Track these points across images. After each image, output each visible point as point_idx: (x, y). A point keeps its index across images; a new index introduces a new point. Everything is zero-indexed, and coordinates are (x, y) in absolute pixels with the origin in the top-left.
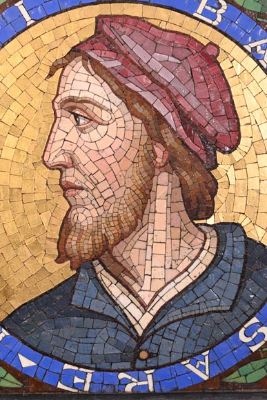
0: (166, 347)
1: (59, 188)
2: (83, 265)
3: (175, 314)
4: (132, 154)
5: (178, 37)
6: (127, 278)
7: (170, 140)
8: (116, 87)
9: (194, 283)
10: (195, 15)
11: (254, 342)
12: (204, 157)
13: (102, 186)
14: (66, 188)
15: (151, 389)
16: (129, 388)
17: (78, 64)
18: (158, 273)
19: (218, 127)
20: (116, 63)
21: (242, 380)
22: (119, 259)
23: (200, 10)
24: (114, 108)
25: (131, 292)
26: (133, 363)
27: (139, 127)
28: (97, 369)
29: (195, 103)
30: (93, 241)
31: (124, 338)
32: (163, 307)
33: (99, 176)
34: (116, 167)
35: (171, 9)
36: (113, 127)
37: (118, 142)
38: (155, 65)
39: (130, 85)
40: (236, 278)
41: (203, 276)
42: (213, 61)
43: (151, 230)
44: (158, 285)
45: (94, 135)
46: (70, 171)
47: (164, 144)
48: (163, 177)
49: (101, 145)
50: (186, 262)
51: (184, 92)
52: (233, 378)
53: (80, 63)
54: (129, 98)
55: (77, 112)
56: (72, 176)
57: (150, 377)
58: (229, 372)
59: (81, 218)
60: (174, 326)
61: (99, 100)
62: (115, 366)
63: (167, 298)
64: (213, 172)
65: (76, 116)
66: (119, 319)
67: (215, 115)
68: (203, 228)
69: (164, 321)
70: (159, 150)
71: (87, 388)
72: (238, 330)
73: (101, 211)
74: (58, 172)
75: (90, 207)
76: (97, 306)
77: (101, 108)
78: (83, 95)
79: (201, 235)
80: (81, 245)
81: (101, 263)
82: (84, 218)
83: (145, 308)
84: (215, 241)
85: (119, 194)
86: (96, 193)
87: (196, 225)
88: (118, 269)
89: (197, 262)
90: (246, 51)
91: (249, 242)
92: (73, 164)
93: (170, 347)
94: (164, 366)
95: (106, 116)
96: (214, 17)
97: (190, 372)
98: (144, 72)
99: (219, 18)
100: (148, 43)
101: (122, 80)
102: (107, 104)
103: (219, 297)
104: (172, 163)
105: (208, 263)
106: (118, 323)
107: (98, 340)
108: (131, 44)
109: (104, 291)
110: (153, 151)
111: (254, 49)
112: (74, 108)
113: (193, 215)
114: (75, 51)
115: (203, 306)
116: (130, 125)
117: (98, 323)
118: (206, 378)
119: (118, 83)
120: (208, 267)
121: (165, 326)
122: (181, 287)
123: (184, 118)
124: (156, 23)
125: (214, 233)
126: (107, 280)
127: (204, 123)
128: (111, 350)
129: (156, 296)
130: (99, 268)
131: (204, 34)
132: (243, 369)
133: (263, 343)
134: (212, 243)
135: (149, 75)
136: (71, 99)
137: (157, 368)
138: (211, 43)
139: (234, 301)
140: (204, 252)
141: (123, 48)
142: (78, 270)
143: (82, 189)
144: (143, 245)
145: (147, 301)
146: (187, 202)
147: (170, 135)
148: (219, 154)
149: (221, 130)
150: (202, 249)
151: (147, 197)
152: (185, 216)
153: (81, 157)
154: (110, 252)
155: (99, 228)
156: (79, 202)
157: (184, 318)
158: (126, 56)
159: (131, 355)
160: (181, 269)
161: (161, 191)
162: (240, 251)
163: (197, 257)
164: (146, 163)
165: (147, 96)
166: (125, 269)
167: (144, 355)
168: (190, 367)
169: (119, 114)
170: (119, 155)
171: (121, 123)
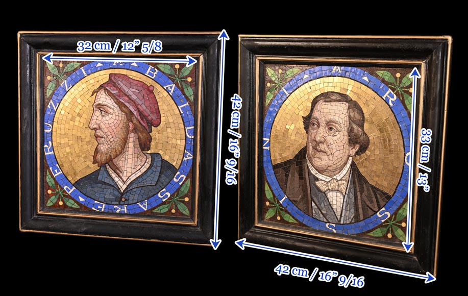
0: (131, 197)
1: (94, 137)
2: (102, 165)
3: (135, 185)
4: (121, 126)
5: (139, 82)
6: (118, 171)
7: (135, 121)
8: (116, 101)
9: (142, 174)
10: (146, 74)
11: (164, 198)
12: (147, 128)
13: (110, 137)
14: (97, 137)
15: (126, 212)
16: (118, 211)
17: (102, 91)
18: (129, 170)
19: (153, 117)
20: (116, 92)
21: (159, 212)
22: (115, 164)
23: (148, 73)
24: (115, 108)
25: (119, 176)
26: (120, 202)
27: (124, 116)
28: (106, 204)
29: (144, 108)
31: (116, 193)
32: (130, 183)
33: (109, 133)
34: (115, 130)
35: (137, 72)
36: (114, 115)
37: (116, 121)
38: (130, 93)
39: (121, 100)
40: (158, 174)
41: (146, 172)
42: (152, 92)
43: (127, 154)
44: (129, 174)
45: (107, 118)
46: (98, 131)
47: (133, 122)
48: (132, 135)
49: (110, 122)
50: (140, 167)
51: (140, 103)
52: (156, 210)
53: (103, 91)
54: (121, 105)
55: (102, 109)
56: (99, 133)
57: (125, 208)
58: (155, 208)
59: (102, 148)
60: (135, 190)
61: (109, 105)
62: (113, 203)
63: (132, 179)
64: (150, 134)
65: (101, 111)
66: (115, 186)
67: (152, 112)
68: (146, 154)
69: (131, 188)
70: (131, 125)
71: (103, 210)
72: (158, 193)
73: (109, 146)
74: (94, 131)
75: (105, 144)
76: (107, 181)
77: (110, 108)
78: (104, 103)
79: (145, 157)
80: (101, 158)
81: (109, 165)
82: (103, 148)
83: (124, 182)
84: (150, 159)
85: (116, 140)
86: (107, 139)
87: (144, 153)
88: (114, 168)
89: (143, 167)
90: (164, 89)
91: (163, 161)
92: (100, 128)
93: (133, 198)
94: (131, 204)
95: (112, 111)
96: (153, 76)
97: (140, 207)
98: (126, 95)
99: (155, 76)
100: (128, 84)
101: (118, 98)
102: (112, 107)
104: (135, 130)
105: (148, 167)
106: (114, 187)
107: (107, 193)
108: (122, 85)
109: (110, 175)
110: (129, 125)
111: (167, 88)
112: (100, 108)
113: (143, 150)
114: (101, 87)
115: (145, 183)
116: (120, 115)
117: (107, 187)
118: (146, 210)
119: (116, 99)
120: (148, 169)
121: (131, 190)
122: (137, 176)
123: (141, 113)
124: (131, 77)
125: (150, 156)
126: (111, 171)
127: (147, 115)
128: (111, 197)
129: (128, 178)
130: (108, 167)
131: (149, 82)
132: (160, 208)
133: (167, 198)
134: (149, 160)
135: (128, 96)
136: (99, 104)
137: (128, 205)
138: (151, 85)
139: (157, 182)
140: (146, 163)
141: (119, 86)
142: (100, 168)
143: (102, 137)
144: (124, 159)
145: (125, 180)
146: (140, 144)
147: (135, 119)
148: (153, 127)
149: (154, 118)
150: (145, 162)
151: (126, 142)
152: (139, 149)
153: (103, 126)
154: (112, 161)
155: (108, 152)
156: (101, 142)
157: (138, 187)
158: (120, 89)
159: (119, 200)
160: (138, 169)
161: (131, 140)
162: (159, 164)
163: (144, 165)
164: (126, 129)
165: (127, 104)
166: (117, 168)
167: (123, 200)
168: (140, 205)
169: (116, 111)
170: (116, 126)
171: (117, 114)
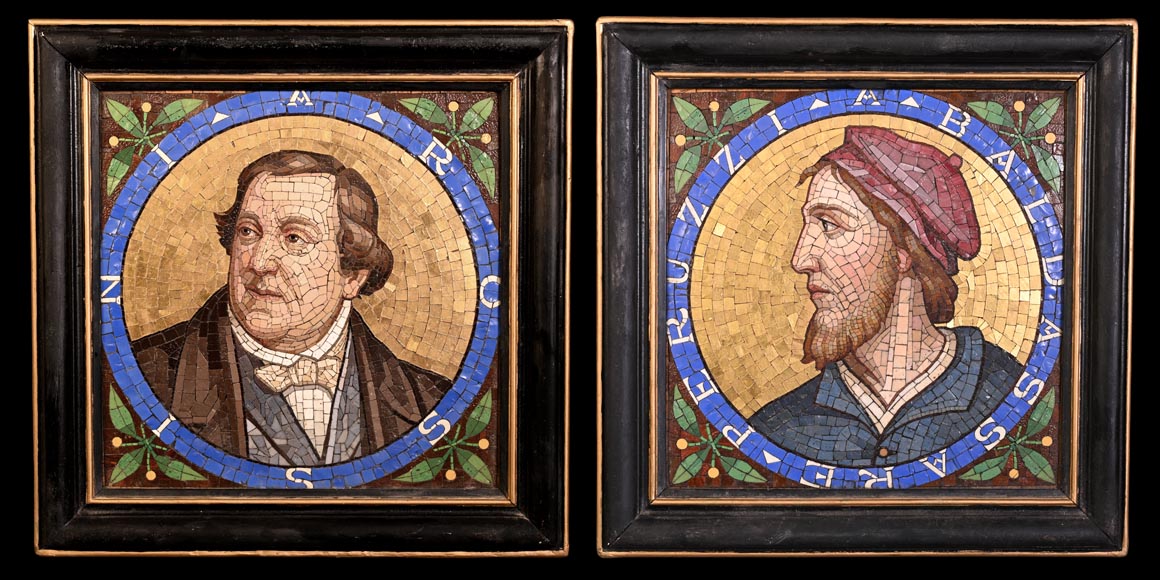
0: (905, 445)
1: (807, 291)
2: (828, 365)
3: (914, 413)
4: (877, 259)
5: (923, 148)
6: (869, 379)
7: (913, 246)
8: (863, 195)
9: (933, 383)
10: (940, 127)
11: (990, 441)
12: (945, 263)
13: (848, 290)
14: (813, 291)
15: (890, 485)
16: (868, 485)
17: (827, 173)
18: (900, 374)
19: (960, 234)
20: (864, 173)
21: (977, 478)
22: (862, 360)
23: (945, 122)
24: (861, 216)
25: (873, 392)
26: (874, 460)
27: (884, 234)
28: (839, 466)
29: (938, 212)
30: (838, 342)
31: (865, 436)
32: (903, 407)
33: (845, 281)
34: (861, 272)
35: (918, 121)
36: (859, 233)
37: (864, 248)
38: (900, 175)
39: (876, 194)
40: (974, 380)
41: (942, 377)
42: (956, 171)
43: (893, 332)
44: (899, 385)
45: (841, 241)
46: (817, 275)
47: (908, 250)
48: (906, 282)
49: (848, 251)
50: (927, 364)
51: (928, 200)
52: (969, 476)
53: (829, 172)
54: (875, 205)
55: (826, 219)
56: (819, 280)
57: (889, 474)
58: (965, 470)
59: (827, 320)
60: (914, 425)
61: (847, 207)
62: (856, 463)
63: (907, 398)
64: (954, 278)
65: (824, 222)
66: (861, 417)
67: (957, 223)
68: (943, 331)
69: (904, 420)
70: (903, 256)
71: (828, 484)
72: (975, 429)
73: (846, 313)
74: (806, 276)
75: (834, 310)
76: (840, 405)
77: (849, 215)
78: (831, 202)
79: (941, 338)
80: (826, 346)
81: (845, 363)
82: (830, 320)
83: (886, 407)
84: (954, 343)
85: (864, 297)
86: (842, 296)
87: (937, 328)
88: (860, 370)
89: (937, 363)
90: (987, 162)
91: (987, 346)
92: (821, 268)
93: (907, 446)
94: (902, 463)
95: (852, 223)
96: (958, 129)
97: (927, 469)
98: (889, 180)
99: (963, 131)
100: (895, 154)
101: (869, 188)
102: (854, 212)
103: (956, 398)
104: (915, 269)
105: (947, 365)
106: (860, 421)
107: (841, 437)
108: (878, 153)
109: (847, 390)
110: (897, 257)
111: (996, 161)
112: (823, 214)
113: (934, 319)
114: (825, 160)
115: (941, 406)
116: (876, 232)
117: (841, 421)
118: (943, 475)
119: (866, 191)
120: (947, 369)
121: (905, 425)
122: (920, 388)
123: (927, 226)
124: (902, 134)
125: (953, 336)
126: (850, 380)
127: (946, 231)
128: (853, 448)
129: (896, 395)
130: (843, 368)
131: (948, 146)
132: (978, 468)
133: (998, 442)
134: (951, 346)
135: (895, 184)
136: (820, 206)
137: (896, 465)
138: (955, 154)
139: (971, 402)
140: (944, 354)
141: (870, 158)
142: (823, 370)
143: (828, 292)
144: (886, 347)
145: (888, 401)
146: (928, 306)
147: (914, 242)
148: (960, 261)
149: (963, 237)
150: (942, 351)
151: (891, 301)
152: (926, 319)
153: (828, 262)
154: (854, 353)
155: (844, 329)
156: (825, 305)
157: (923, 418)
158: (873, 165)
159: (871, 453)
160: (921, 370)
161: (904, 295)
162: (978, 353)
163: (937, 359)
164: (890, 268)
165: (892, 204)
166: (868, 370)
167: (883, 452)
168: (928, 464)
169: (865, 221)
170: (865, 261)
171: (867, 230)
